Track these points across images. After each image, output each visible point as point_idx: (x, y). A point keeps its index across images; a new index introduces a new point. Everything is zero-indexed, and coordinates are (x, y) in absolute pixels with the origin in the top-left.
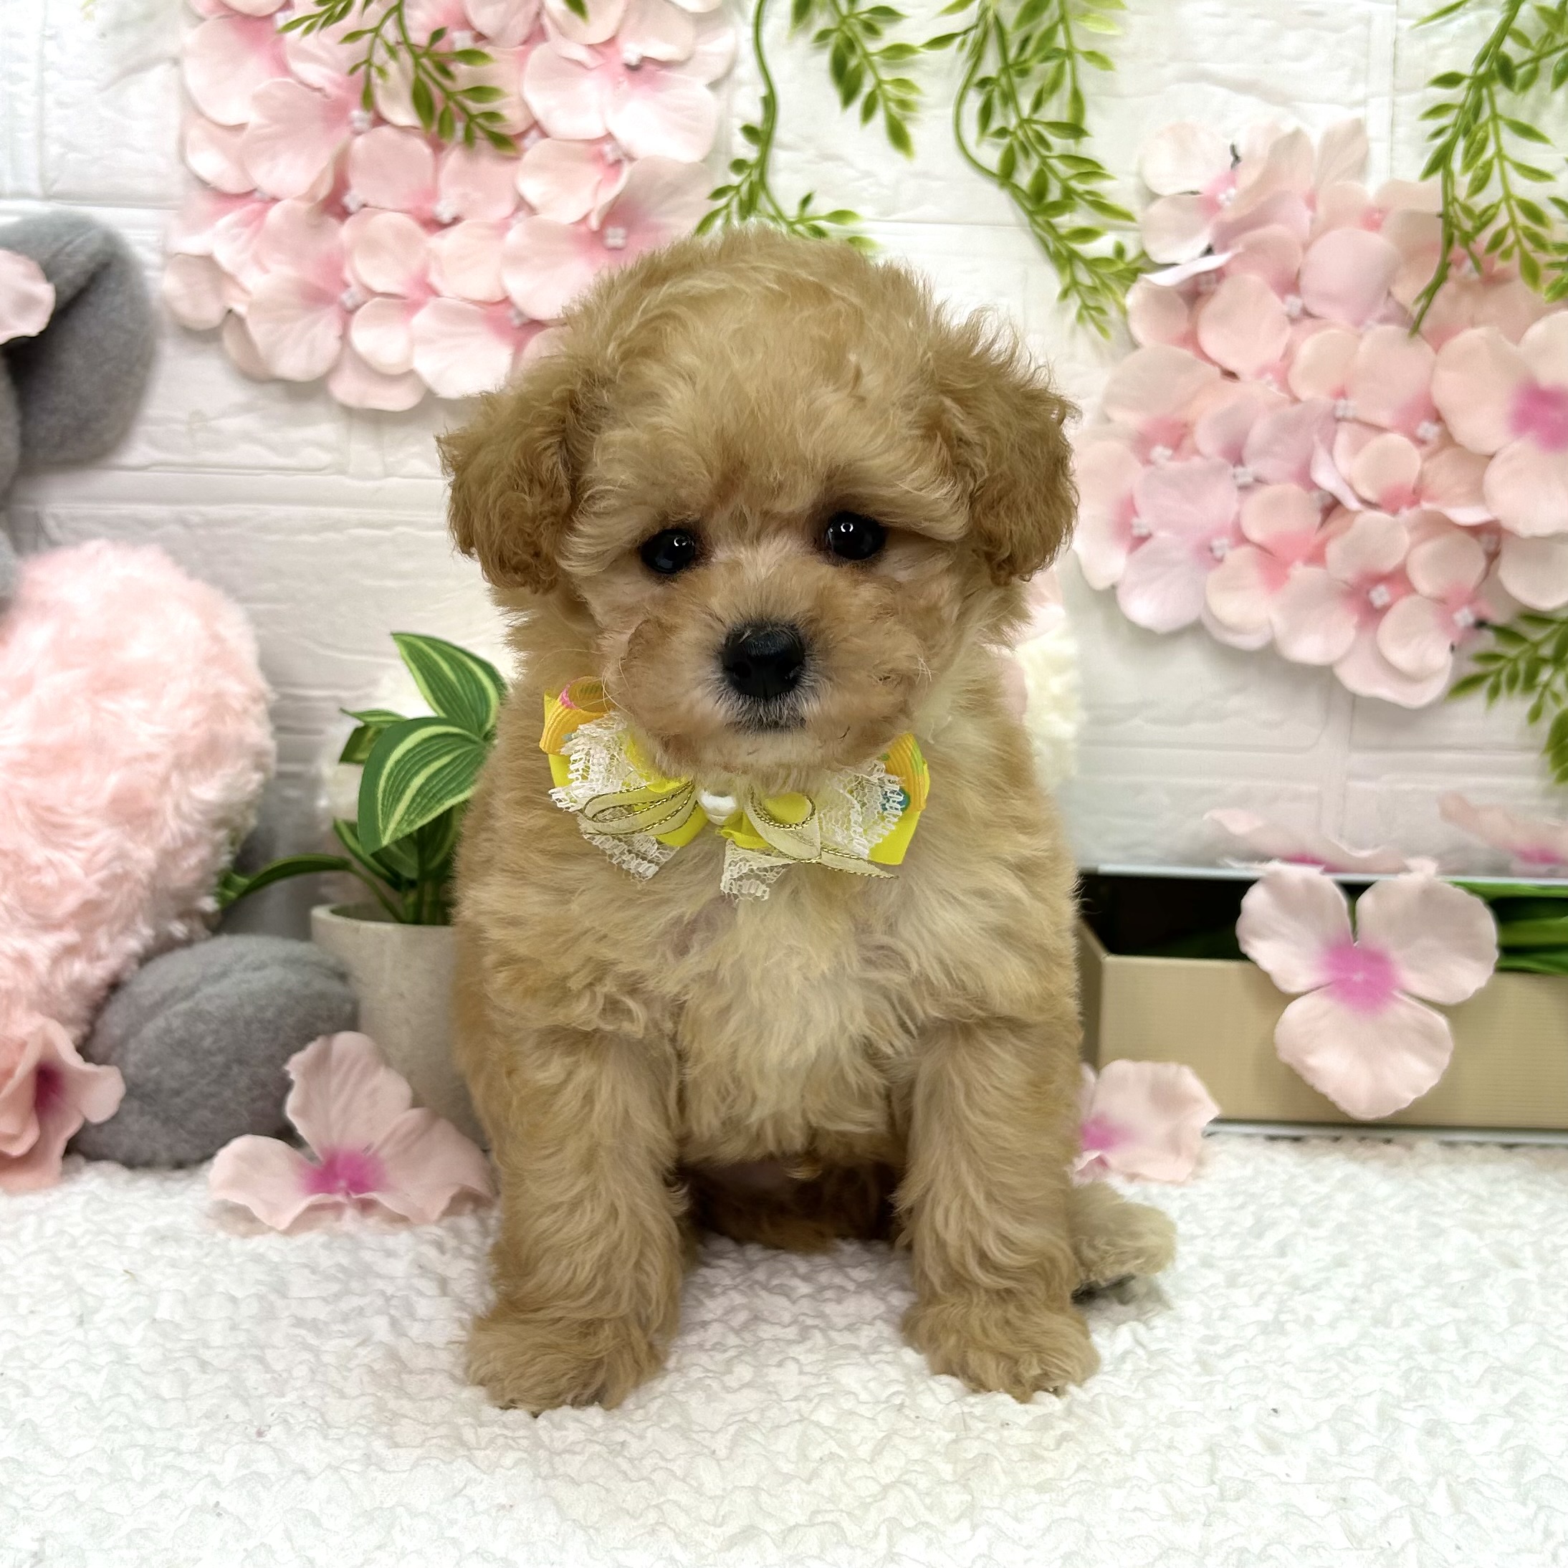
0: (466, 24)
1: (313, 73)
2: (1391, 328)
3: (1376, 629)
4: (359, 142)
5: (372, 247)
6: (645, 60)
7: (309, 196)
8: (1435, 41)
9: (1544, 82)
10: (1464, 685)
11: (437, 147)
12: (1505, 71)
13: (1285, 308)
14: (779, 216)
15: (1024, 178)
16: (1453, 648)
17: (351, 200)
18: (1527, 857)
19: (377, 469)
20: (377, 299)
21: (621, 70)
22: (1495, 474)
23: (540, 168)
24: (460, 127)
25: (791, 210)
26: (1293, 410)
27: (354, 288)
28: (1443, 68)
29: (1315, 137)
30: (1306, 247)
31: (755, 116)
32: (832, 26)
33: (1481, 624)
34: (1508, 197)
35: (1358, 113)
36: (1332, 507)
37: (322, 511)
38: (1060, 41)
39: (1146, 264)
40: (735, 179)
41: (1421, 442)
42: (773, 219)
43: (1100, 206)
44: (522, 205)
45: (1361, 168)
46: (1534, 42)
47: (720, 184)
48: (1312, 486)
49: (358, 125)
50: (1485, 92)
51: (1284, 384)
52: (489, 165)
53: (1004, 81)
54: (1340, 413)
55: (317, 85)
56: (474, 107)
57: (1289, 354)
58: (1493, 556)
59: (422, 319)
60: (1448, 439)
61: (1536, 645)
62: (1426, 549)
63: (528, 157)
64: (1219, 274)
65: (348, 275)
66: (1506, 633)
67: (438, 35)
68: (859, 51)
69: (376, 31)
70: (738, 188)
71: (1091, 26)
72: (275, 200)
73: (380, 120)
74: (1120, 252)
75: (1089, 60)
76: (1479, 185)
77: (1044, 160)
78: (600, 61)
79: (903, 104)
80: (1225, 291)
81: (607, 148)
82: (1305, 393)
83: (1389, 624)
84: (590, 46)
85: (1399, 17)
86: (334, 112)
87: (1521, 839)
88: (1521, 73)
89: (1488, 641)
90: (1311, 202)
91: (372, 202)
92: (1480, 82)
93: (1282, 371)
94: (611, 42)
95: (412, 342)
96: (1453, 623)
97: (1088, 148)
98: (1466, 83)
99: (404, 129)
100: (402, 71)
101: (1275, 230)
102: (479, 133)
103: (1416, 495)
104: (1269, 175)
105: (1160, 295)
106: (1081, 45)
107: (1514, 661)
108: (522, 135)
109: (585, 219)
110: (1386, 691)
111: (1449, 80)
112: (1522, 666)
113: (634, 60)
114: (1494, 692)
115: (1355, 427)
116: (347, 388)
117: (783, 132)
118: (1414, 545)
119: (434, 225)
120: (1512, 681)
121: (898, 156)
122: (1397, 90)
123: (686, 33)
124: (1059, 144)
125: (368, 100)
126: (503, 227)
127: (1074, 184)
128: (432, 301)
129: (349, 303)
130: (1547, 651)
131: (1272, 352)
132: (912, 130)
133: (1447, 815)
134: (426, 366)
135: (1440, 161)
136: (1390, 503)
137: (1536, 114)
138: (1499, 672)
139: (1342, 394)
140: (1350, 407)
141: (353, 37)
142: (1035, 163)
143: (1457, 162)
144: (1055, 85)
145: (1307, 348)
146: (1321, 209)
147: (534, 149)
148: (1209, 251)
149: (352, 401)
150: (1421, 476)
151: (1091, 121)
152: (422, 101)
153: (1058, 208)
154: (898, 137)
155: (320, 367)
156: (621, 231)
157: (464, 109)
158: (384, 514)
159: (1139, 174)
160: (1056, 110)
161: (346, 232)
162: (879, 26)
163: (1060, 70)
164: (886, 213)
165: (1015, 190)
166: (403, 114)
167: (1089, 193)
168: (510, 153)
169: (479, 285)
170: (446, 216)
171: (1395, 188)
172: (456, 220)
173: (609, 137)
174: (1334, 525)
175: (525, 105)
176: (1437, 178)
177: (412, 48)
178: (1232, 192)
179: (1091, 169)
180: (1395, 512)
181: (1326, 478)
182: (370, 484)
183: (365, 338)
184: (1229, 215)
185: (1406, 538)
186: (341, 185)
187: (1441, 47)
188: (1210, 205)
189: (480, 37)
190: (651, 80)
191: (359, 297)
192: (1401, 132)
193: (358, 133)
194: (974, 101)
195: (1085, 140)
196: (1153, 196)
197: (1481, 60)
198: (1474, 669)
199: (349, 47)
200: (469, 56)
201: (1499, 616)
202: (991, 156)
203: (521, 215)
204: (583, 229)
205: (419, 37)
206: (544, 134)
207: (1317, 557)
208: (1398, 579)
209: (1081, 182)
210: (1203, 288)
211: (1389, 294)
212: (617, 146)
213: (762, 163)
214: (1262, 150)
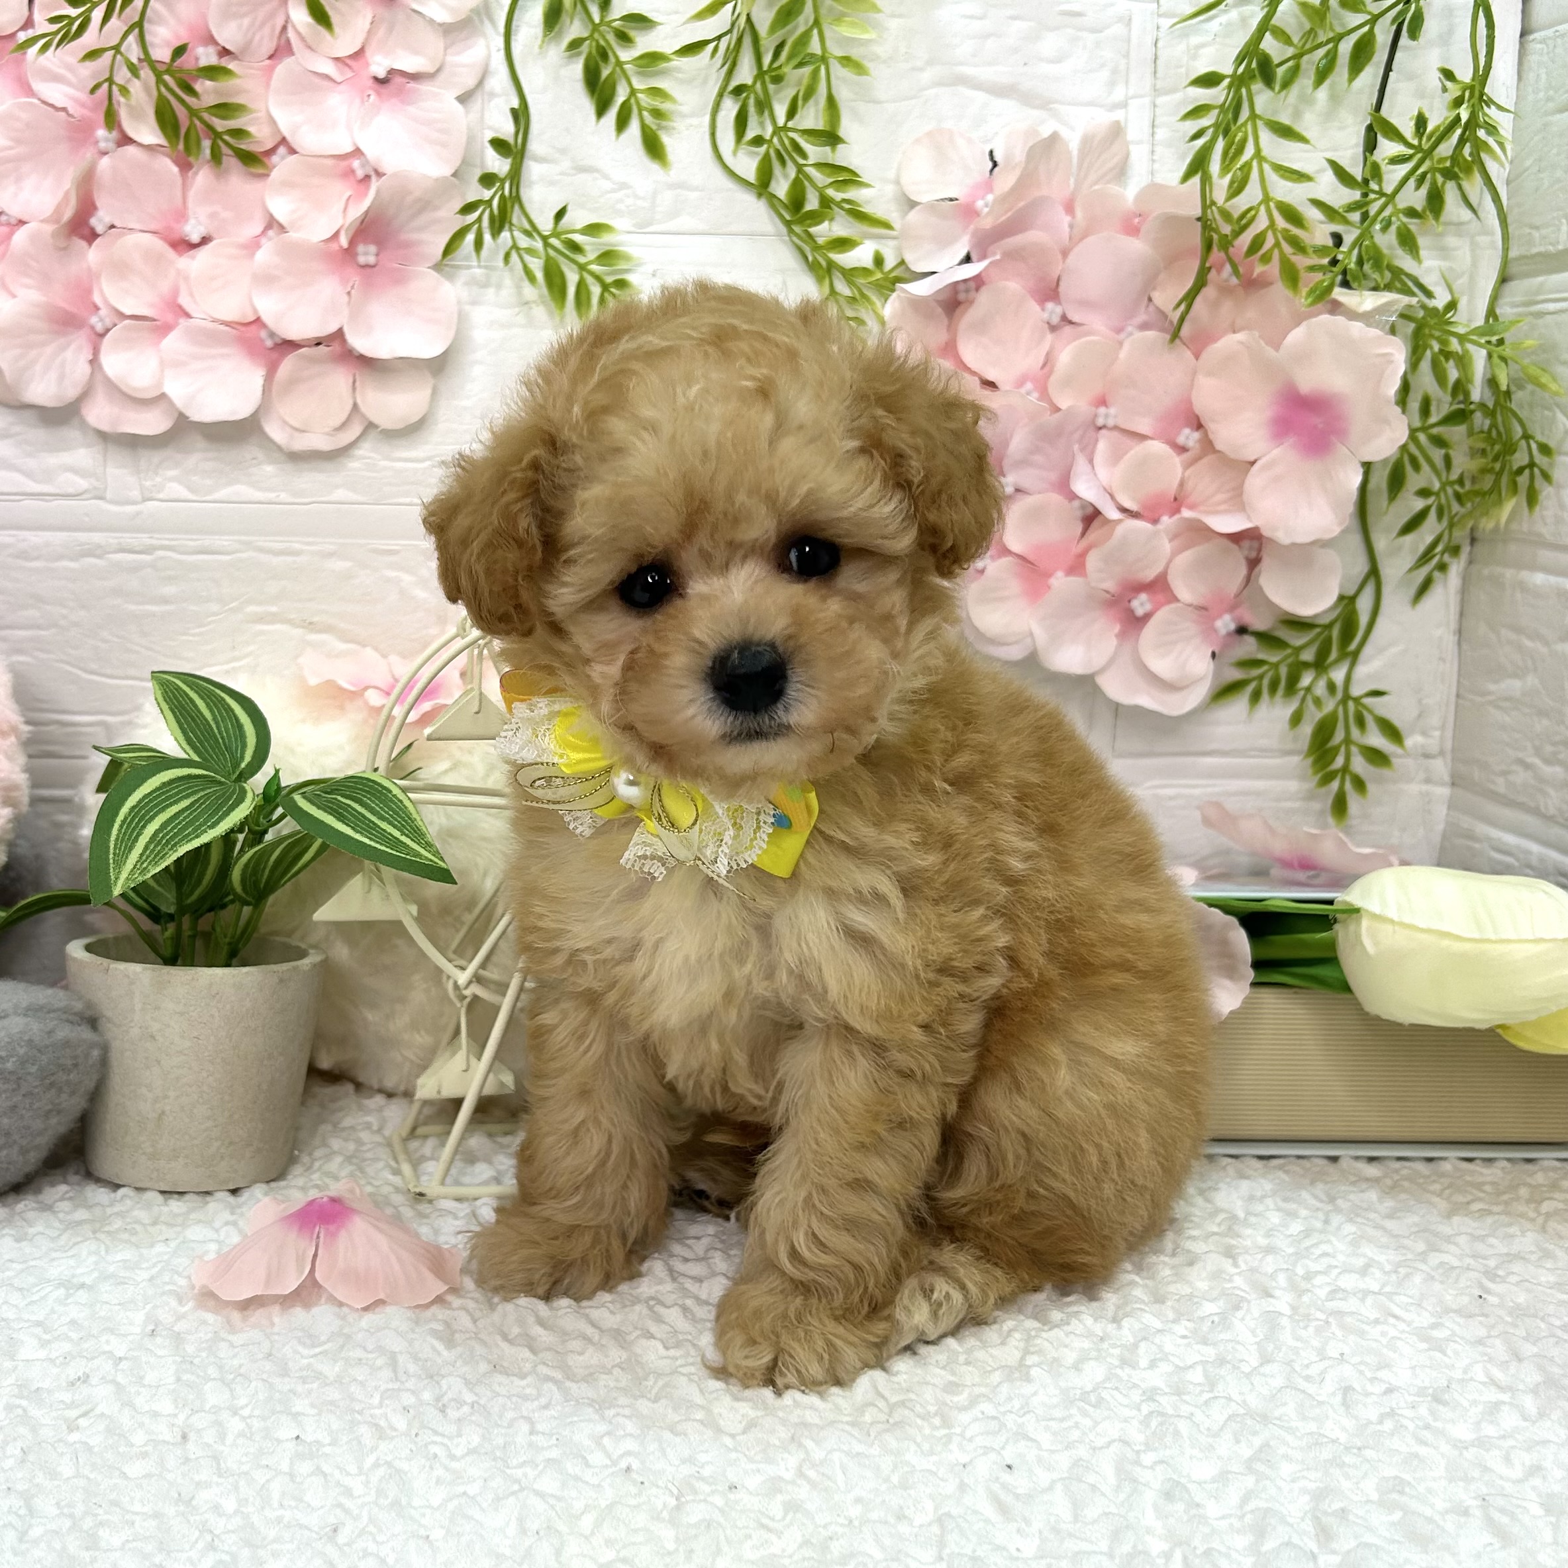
0: (211, 40)
1: (56, 94)
2: (1151, 334)
3: (1137, 640)
4: (105, 162)
5: (121, 269)
6: (392, 72)
7: (55, 218)
8: (1195, 40)
9: (1305, 81)
10: (1225, 691)
11: (185, 166)
12: (1265, 70)
13: (1046, 316)
14: (532, 231)
15: (781, 188)
16: (1214, 655)
17: (98, 222)
18: (1286, 864)
19: (135, 494)
20: (127, 322)
21: (370, 82)
22: (1255, 481)
23: (288, 185)
24: (206, 144)
25: (545, 224)
26: (1053, 419)
27: (103, 312)
28: (1202, 69)
29: (1073, 141)
30: (1065, 253)
31: (506, 129)
32: (585, 35)
33: (1242, 630)
34: (1267, 199)
35: (1119, 115)
36: (1092, 517)
37: (82, 536)
38: (815, 47)
39: (905, 274)
40: (487, 194)
41: (1182, 449)
42: (527, 233)
43: (858, 215)
44: (272, 223)
45: (1121, 172)
46: (1295, 40)
47: (471, 198)
48: (1073, 496)
49: (102, 145)
50: (1244, 91)
51: (1044, 394)
52: (237, 181)
53: (758, 86)
54: (1100, 422)
55: (59, 104)
56: (220, 125)
57: (1048, 362)
58: (1253, 563)
59: (173, 342)
60: (1208, 446)
61: (1299, 650)
62: (1186, 557)
63: (275, 174)
64: (978, 282)
65: (97, 299)
66: (1267, 639)
67: (179, 51)
68: (612, 59)
69: (117, 48)
70: (489, 203)
71: (845, 31)
72: (22, 223)
73: (126, 140)
74: (879, 261)
75: (843, 66)
76: (1237, 188)
77: (800, 169)
78: (350, 74)
79: (657, 114)
80: (983, 299)
81: (356, 164)
82: (1064, 403)
83: (1149, 631)
84: (337, 59)
85: (1159, 16)
86: (79, 132)
87: (1279, 847)
88: (1280, 72)
89: (1249, 647)
90: (1069, 208)
91: (117, 224)
92: (1239, 81)
93: (1042, 378)
94: (359, 54)
95: (163, 365)
96: (1215, 631)
97: (847, 155)
98: (1226, 82)
99: (149, 148)
100: (146, 89)
101: (1033, 236)
102: (225, 150)
103: (1177, 503)
104: (1026, 180)
105: (917, 304)
106: (836, 51)
107: (1276, 666)
108: (272, 151)
109: (336, 235)
110: (1146, 700)
111: (1209, 80)
112: (1283, 671)
113: (382, 74)
114: (1256, 697)
115: (1116, 434)
116: (99, 413)
117: (536, 146)
118: (1175, 553)
119: (184, 245)
120: (1273, 687)
121: (654, 166)
122: (1157, 91)
123: (435, 43)
124: (815, 152)
125: (111, 119)
126: (254, 245)
127: (831, 192)
128: (183, 322)
129: (99, 328)
130: (1308, 656)
131: (1031, 361)
132: (666, 139)
133: (1207, 822)
134: (178, 390)
135: (1198, 165)
136: (1149, 513)
137: (1297, 114)
138: (1261, 677)
139: (1102, 402)
140: (1109, 415)
141: (92, 55)
142: (792, 172)
143: (1215, 166)
144: (810, 92)
145: (1065, 358)
146: (1079, 213)
147: (282, 166)
148: (968, 259)
149: (105, 427)
150: (1182, 484)
151: (846, 128)
152: (166, 119)
153: (816, 217)
154: (653, 147)
155: (71, 393)
156: (372, 249)
157: (210, 128)
158: (145, 539)
159: (897, 182)
160: (812, 117)
161: (93, 255)
162: (632, 34)
163: (815, 74)
164: (642, 227)
165: (772, 199)
166: (148, 133)
167: (844, 200)
168: (261, 171)
169: (230, 307)
170: (195, 238)
171: (1153, 190)
172: (205, 240)
173: (357, 152)
174: (1094, 534)
175: (272, 122)
176: (1196, 180)
177: (153, 64)
178: (990, 198)
179: (847, 177)
180: (1155, 521)
181: (1085, 489)
182: (130, 509)
183: (114, 362)
184: (987, 223)
185: (1167, 547)
186: (86, 207)
187: (1203, 45)
188: (968, 212)
189: (225, 52)
190: (400, 93)
191: (108, 322)
192: (1161, 134)
193: (104, 153)
194: (730, 109)
195: (840, 147)
196: (912, 204)
197: (1239, 60)
198: (1237, 675)
199: (91, 65)
200: (212, 72)
201: (1260, 623)
202: (747, 165)
203: (271, 233)
204: (334, 246)
205: (162, 54)
206: (293, 151)
207: (1077, 567)
208: (1159, 586)
209: (837, 190)
210: (961, 297)
211: (1150, 300)
212: (366, 163)
213: (515, 175)
214: (1020, 155)
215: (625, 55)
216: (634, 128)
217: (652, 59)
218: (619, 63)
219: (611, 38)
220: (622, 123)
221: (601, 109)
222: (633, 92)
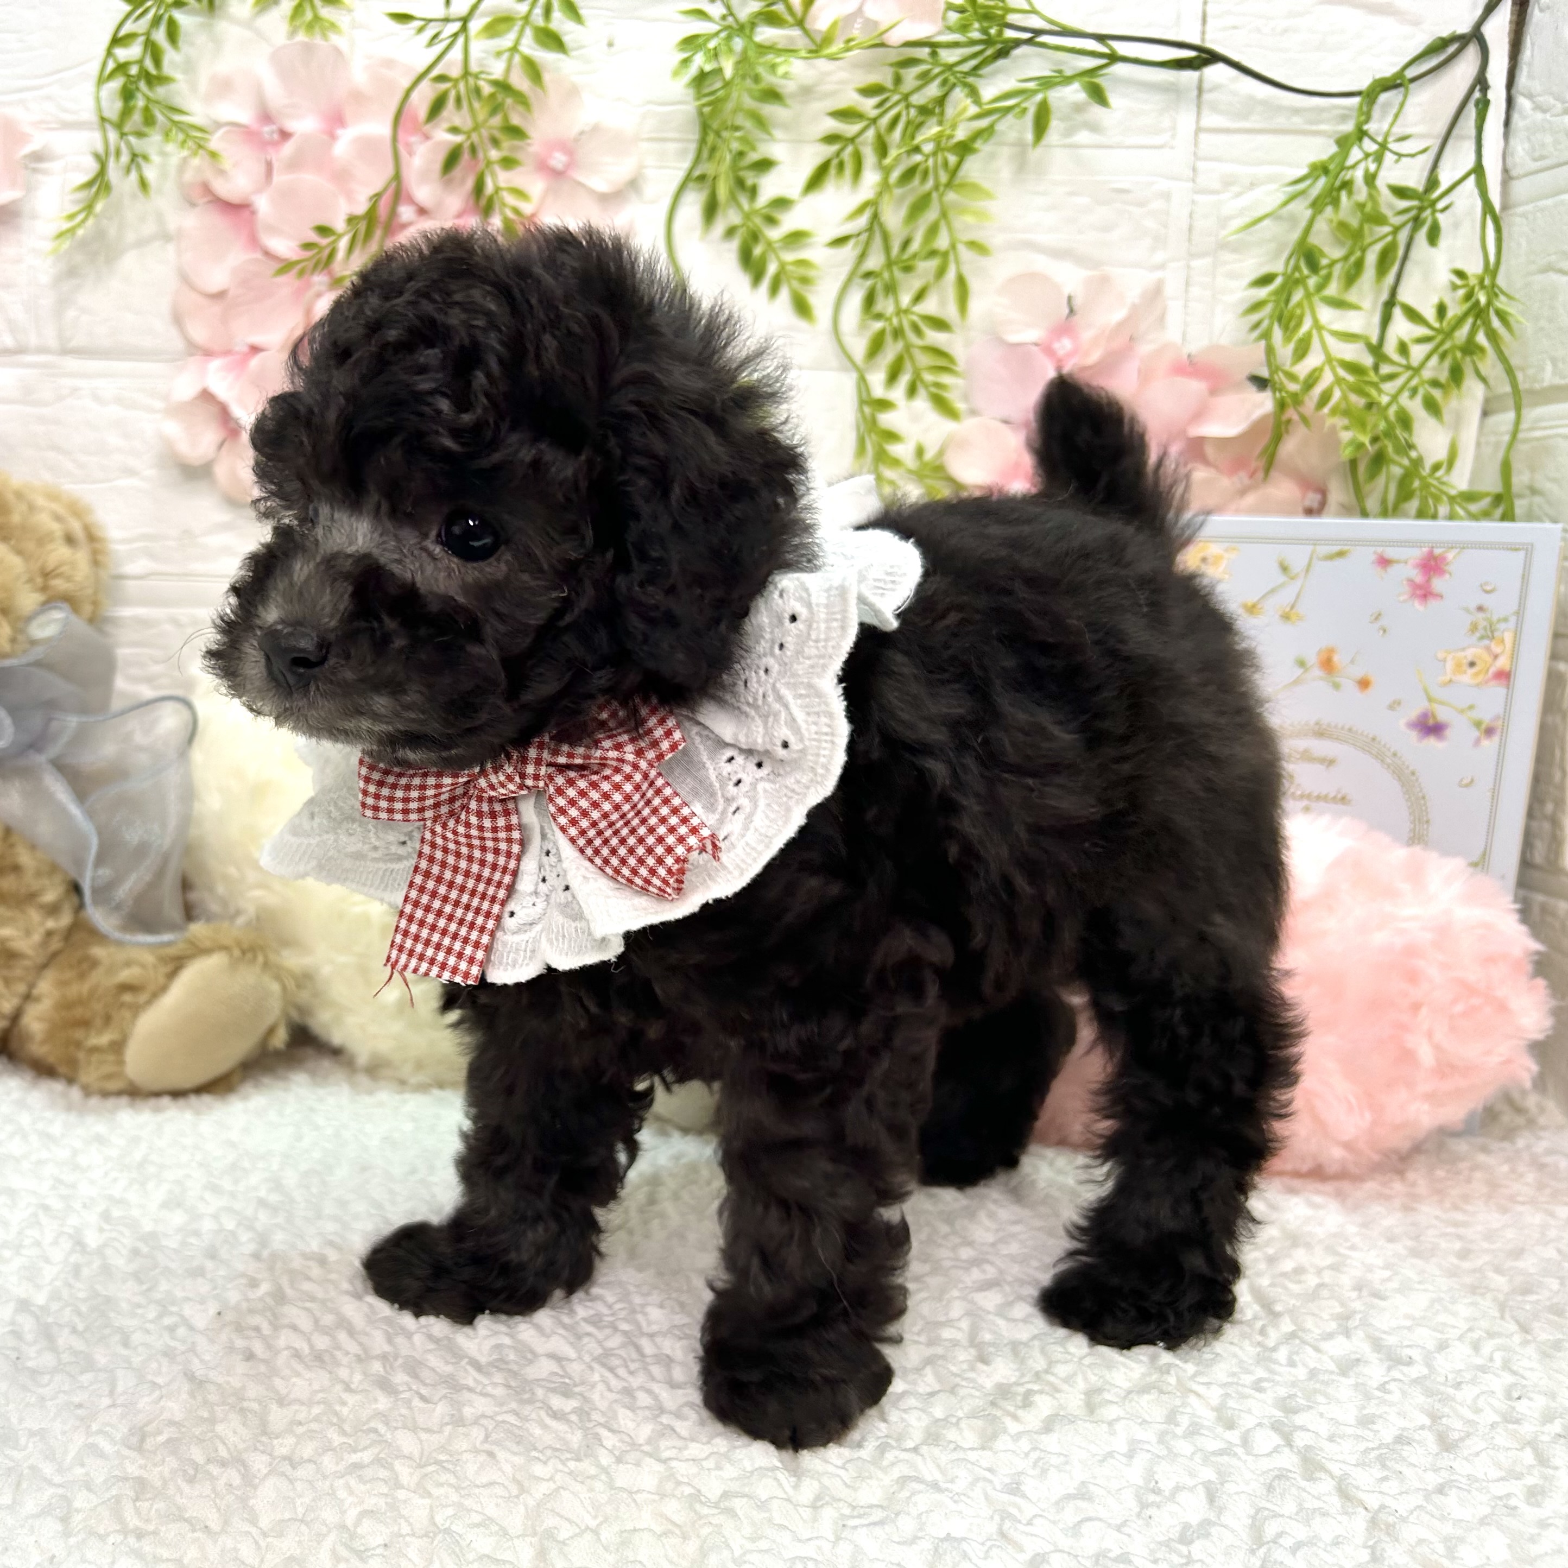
32: (738, 223)
38: (943, 240)
68: (762, 241)
75: (970, 249)
79: (805, 281)
106: (963, 238)
132: (813, 301)
162: (777, 216)
215: (774, 234)
216: (784, 294)
217: (797, 238)
218: (769, 244)
219: (758, 221)
220: (774, 290)
221: (757, 279)
222: (782, 266)
